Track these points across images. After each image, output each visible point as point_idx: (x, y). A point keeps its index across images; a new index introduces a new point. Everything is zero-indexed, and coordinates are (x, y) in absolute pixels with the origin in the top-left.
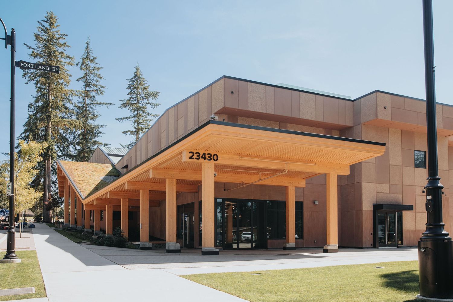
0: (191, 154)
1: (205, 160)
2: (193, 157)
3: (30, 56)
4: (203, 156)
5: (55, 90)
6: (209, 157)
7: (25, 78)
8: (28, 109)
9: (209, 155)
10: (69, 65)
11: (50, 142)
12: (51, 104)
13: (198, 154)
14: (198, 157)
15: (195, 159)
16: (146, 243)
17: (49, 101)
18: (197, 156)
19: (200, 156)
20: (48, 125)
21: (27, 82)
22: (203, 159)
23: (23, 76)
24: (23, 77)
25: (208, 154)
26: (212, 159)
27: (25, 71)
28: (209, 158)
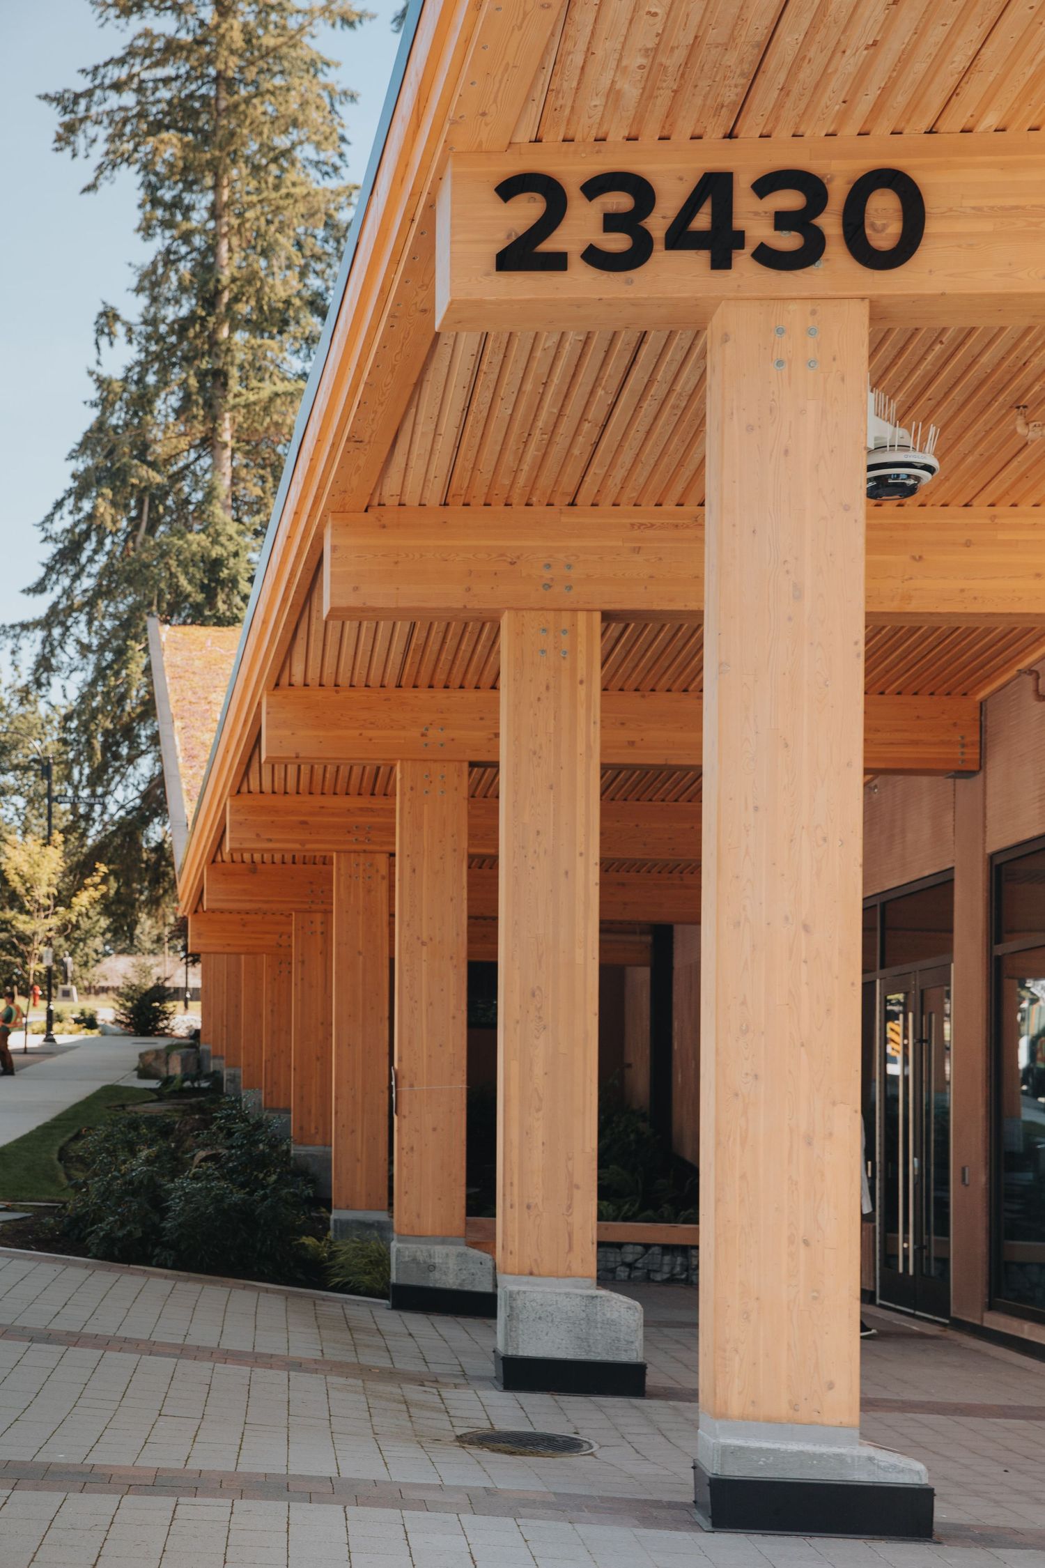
0: (528, 209)
1: (721, 262)
2: (547, 246)
3: (100, 10)
4: (702, 221)
5: (251, 205)
6: (782, 221)
7: (74, 155)
8: (97, 344)
9: (790, 200)
10: (339, 23)
11: (223, 539)
12: (226, 297)
13: (621, 201)
14: (618, 242)
15: (575, 261)
16: (439, 1251)
17: (218, 281)
18: (612, 222)
19: (658, 224)
20: (214, 430)
21: (89, 180)
22: (702, 258)
23: (59, 138)
24: (57, 150)
25: (765, 186)
26: (836, 253)
27: (72, 111)
28: (789, 241)
